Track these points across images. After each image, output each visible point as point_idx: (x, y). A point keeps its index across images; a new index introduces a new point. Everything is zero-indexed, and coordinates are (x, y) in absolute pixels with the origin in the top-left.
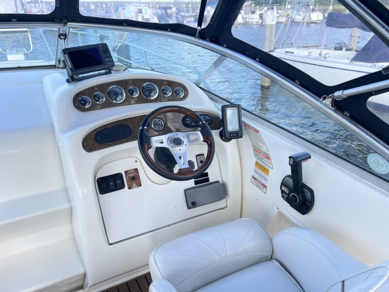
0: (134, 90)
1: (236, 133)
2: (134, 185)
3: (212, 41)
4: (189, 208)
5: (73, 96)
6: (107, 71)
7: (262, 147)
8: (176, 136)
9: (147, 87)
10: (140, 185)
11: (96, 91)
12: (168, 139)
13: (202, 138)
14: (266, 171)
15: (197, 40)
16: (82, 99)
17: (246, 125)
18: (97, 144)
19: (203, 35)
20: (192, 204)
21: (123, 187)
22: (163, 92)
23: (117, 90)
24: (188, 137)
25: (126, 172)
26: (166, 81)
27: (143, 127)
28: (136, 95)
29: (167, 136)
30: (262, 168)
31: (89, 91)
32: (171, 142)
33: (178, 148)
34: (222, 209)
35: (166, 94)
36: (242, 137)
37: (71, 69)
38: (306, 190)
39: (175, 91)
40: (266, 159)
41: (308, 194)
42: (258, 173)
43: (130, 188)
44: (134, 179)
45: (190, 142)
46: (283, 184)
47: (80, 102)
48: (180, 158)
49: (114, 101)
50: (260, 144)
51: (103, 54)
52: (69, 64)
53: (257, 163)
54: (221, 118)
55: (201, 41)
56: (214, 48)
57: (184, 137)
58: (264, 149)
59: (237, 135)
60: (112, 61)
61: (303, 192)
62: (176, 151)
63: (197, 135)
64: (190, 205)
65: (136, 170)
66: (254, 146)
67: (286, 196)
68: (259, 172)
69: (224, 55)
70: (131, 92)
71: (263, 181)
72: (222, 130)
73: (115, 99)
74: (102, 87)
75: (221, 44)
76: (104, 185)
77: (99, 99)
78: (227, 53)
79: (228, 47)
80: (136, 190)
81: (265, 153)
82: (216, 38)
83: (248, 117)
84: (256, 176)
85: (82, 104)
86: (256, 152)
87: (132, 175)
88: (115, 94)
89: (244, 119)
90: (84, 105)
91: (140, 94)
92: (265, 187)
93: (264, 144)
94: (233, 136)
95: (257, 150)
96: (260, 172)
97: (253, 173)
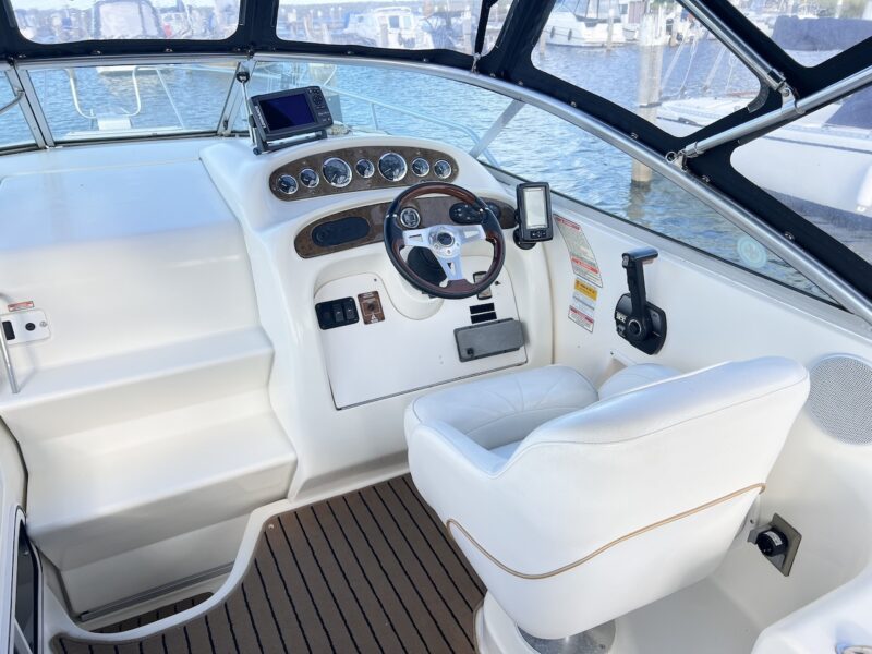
0: (365, 165)
1: (542, 231)
2: (373, 317)
3: (499, 77)
4: (462, 359)
5: (269, 176)
6: (320, 133)
7: (585, 253)
8: (443, 231)
9: (387, 161)
10: (383, 319)
11: (305, 167)
12: (430, 235)
13: (483, 235)
14: (592, 293)
15: (473, 76)
16: (283, 181)
17: (559, 219)
18: (316, 247)
19: (485, 67)
20: (468, 353)
21: (355, 320)
22: (415, 169)
23: (338, 166)
24: (461, 233)
25: (360, 296)
26: (420, 149)
27: (391, 215)
28: (369, 175)
29: (429, 229)
30: (586, 290)
31: (293, 167)
32: (434, 241)
33: (445, 249)
34: (520, 365)
35: (420, 173)
36: (551, 239)
37: (265, 129)
38: (653, 312)
39: (436, 167)
40: (592, 273)
41: (657, 319)
42: (578, 300)
43: (366, 322)
44: (373, 308)
45: (464, 240)
46: (619, 309)
47: (282, 185)
48: (449, 264)
49: (333, 184)
50: (582, 248)
51: (314, 105)
52: (262, 121)
53: (577, 283)
54: (516, 208)
55: (481, 78)
56: (503, 89)
57: (454, 233)
58: (589, 257)
59: (543, 235)
60: (329, 116)
61: (648, 316)
62: (442, 254)
63: (477, 230)
64: (464, 354)
65: (376, 293)
66: (572, 254)
67: (623, 329)
68: (581, 298)
69: (520, 100)
70: (361, 170)
71: (588, 313)
72: (517, 230)
73: (335, 181)
74: (313, 161)
75: (514, 82)
76: (327, 315)
77: (310, 179)
78: (526, 96)
79: (527, 86)
80: (376, 326)
81: (591, 263)
82: (506, 72)
83: (561, 206)
84: (577, 306)
85: (284, 188)
86: (575, 264)
87: (370, 301)
88: (335, 173)
89: (554, 209)
90: (287, 189)
91: (376, 171)
92: (591, 321)
93: (588, 247)
94: (536, 237)
95: (577, 260)
96: (582, 296)
97: (571, 302)
